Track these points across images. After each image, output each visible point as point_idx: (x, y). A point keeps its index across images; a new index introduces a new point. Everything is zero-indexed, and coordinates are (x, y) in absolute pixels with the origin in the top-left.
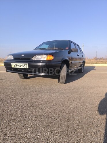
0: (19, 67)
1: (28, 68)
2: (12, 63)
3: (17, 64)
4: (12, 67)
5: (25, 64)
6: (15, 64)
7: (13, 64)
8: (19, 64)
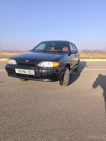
0: (24, 73)
1: (34, 74)
2: (16, 69)
3: (22, 70)
4: (16, 72)
5: (31, 71)
6: (20, 70)
7: (18, 69)
8: (25, 70)
